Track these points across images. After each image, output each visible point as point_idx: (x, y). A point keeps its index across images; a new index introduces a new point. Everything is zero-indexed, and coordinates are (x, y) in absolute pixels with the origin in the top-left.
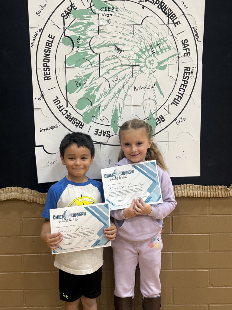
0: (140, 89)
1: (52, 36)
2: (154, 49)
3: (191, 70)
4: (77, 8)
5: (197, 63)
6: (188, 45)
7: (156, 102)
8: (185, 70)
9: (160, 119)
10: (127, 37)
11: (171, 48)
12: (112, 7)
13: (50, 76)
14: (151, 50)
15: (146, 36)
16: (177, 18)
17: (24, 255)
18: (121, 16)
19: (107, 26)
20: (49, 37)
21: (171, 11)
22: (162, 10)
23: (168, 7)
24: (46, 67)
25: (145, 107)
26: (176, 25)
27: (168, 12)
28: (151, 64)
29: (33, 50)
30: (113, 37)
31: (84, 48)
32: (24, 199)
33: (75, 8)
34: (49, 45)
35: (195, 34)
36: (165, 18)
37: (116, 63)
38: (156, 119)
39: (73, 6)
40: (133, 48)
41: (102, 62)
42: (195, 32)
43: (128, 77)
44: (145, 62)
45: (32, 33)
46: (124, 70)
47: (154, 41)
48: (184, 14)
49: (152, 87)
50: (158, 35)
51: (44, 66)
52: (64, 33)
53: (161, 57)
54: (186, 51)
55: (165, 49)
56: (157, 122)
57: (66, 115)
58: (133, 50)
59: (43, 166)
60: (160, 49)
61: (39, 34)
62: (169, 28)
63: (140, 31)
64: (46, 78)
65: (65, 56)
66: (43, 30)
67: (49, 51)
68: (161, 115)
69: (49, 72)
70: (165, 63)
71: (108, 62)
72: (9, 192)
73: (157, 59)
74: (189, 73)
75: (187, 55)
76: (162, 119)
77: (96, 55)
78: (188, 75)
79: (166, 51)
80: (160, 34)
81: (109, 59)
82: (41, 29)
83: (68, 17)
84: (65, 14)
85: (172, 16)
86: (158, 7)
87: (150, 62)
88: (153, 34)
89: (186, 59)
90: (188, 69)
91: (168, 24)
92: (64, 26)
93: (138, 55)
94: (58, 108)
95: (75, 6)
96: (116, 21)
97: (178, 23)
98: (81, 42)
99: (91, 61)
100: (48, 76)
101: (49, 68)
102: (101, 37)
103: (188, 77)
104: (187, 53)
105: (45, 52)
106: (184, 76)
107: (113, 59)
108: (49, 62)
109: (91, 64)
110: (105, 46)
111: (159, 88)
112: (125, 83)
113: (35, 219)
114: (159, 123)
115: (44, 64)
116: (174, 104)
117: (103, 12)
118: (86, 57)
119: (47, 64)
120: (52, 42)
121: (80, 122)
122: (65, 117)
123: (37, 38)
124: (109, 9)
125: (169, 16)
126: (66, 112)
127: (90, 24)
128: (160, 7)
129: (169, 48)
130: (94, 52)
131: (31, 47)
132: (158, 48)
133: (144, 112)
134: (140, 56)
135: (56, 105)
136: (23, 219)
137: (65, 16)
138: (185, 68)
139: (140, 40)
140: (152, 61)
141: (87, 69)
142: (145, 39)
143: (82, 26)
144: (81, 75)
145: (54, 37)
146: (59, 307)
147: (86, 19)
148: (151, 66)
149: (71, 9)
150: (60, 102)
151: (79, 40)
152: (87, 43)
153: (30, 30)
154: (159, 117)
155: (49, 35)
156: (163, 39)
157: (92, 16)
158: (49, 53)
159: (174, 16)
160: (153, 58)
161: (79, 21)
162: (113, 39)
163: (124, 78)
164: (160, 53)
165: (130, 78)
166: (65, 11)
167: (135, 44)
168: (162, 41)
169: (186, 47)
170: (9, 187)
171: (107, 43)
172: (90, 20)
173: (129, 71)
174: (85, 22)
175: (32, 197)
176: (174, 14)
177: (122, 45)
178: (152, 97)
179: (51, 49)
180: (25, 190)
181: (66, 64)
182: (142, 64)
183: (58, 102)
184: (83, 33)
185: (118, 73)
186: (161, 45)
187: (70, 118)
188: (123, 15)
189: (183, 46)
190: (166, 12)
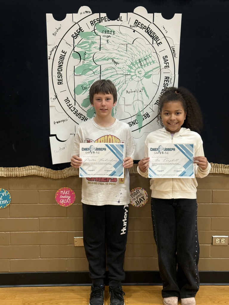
0: (131, 92)
1: (64, 51)
2: (142, 62)
3: (170, 79)
4: (84, 31)
5: (175, 74)
6: (167, 60)
7: (143, 103)
8: (165, 79)
9: (146, 115)
10: (121, 53)
11: (155, 62)
12: (110, 31)
13: (62, 82)
14: (140, 63)
15: (136, 52)
16: (159, 39)
17: (40, 218)
18: (117, 37)
19: (107, 45)
20: (62, 52)
21: (155, 34)
22: (148, 33)
23: (153, 31)
24: (59, 75)
25: (134, 106)
26: (159, 45)
27: (152, 35)
28: (140, 74)
29: (50, 62)
30: (111, 53)
31: (89, 61)
32: (41, 175)
33: (82, 31)
34: (62, 58)
35: (173, 52)
36: (150, 39)
37: (113, 72)
38: (143, 116)
39: (81, 29)
40: (126, 61)
41: (102, 72)
42: (173, 50)
43: (122, 83)
44: (135, 72)
45: (49, 49)
46: (119, 78)
47: (142, 56)
48: (165, 37)
49: (140, 91)
50: (145, 52)
51: (58, 74)
52: (74, 49)
53: (147, 69)
54: (166, 65)
55: (150, 63)
56: (143, 117)
57: (74, 112)
58: (126, 63)
59: (56, 151)
60: (147, 62)
61: (55, 49)
62: (153, 47)
63: (131, 49)
64: (59, 83)
65: (74, 66)
66: (58, 46)
67: (62, 63)
68: (147, 113)
69: (62, 79)
70: (150, 73)
71: (107, 72)
72: (30, 170)
73: (144, 70)
74: (168, 81)
75: (167, 68)
76: (147, 115)
77: (98, 66)
78: (167, 83)
79: (151, 64)
80: (146, 51)
81: (107, 70)
82: (57, 46)
83: (77, 37)
84: (75, 35)
85: (156, 38)
86: (145, 31)
87: (138, 72)
88: (142, 52)
89: (166, 70)
90: (168, 78)
91: (153, 44)
92: (74, 44)
93: (129, 66)
94: (68, 106)
95: (82, 29)
96: (113, 41)
97: (161, 43)
98: (86, 56)
99: (94, 71)
100: (61, 81)
101: (62, 76)
102: (102, 53)
103: (168, 84)
104: (167, 66)
105: (59, 63)
106: (164, 83)
107: (110, 69)
108: (62, 71)
109: (94, 73)
110: (104, 59)
111: (145, 92)
112: (120, 87)
113: (49, 190)
114: (145, 119)
115: (58, 72)
116: (157, 104)
117: (104, 34)
118: (90, 67)
119: (60, 72)
120: (65, 56)
121: (85, 117)
122: (74, 113)
123: (53, 53)
124: (108, 32)
125: (154, 38)
126: (74, 109)
127: (93, 43)
128: (146, 31)
129: (153, 62)
130: (96, 64)
131: (48, 59)
132: (145, 62)
133: (134, 110)
134: (131, 68)
135: (67, 104)
136: (39, 191)
137: (75, 36)
138: (165, 77)
139: (131, 56)
140: (141, 71)
141: (91, 76)
142: (135, 55)
143: (87, 44)
144: (86, 81)
145: (66, 52)
146: (67, 259)
147: (91, 39)
148: (140, 75)
149: (79, 32)
150: (69, 102)
151: (85, 54)
152: (91, 57)
153: (48, 47)
154: (145, 114)
155: (63, 50)
156: (149, 55)
157: (95, 37)
158: (62, 64)
159: (157, 38)
160: (141, 69)
161: (85, 40)
162: (111, 55)
163: (119, 84)
164: (146, 65)
165: (123, 84)
166: (75, 33)
167: (128, 59)
168: (148, 56)
169: (166, 61)
170: (30, 166)
171: (106, 58)
172: (93, 40)
173: (122, 79)
174: (90, 41)
175: (47, 174)
176: (157, 37)
177: (117, 59)
178: (140, 99)
179: (63, 61)
180: (41, 168)
181: (75, 73)
182: (132, 74)
183: (68, 101)
184: (88, 49)
185: (114, 80)
186: (147, 60)
187: (77, 114)
188: (119, 37)
189: (164, 61)
190: (151, 35)
